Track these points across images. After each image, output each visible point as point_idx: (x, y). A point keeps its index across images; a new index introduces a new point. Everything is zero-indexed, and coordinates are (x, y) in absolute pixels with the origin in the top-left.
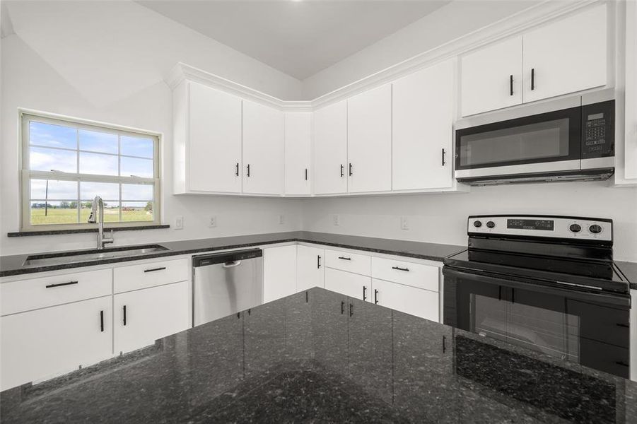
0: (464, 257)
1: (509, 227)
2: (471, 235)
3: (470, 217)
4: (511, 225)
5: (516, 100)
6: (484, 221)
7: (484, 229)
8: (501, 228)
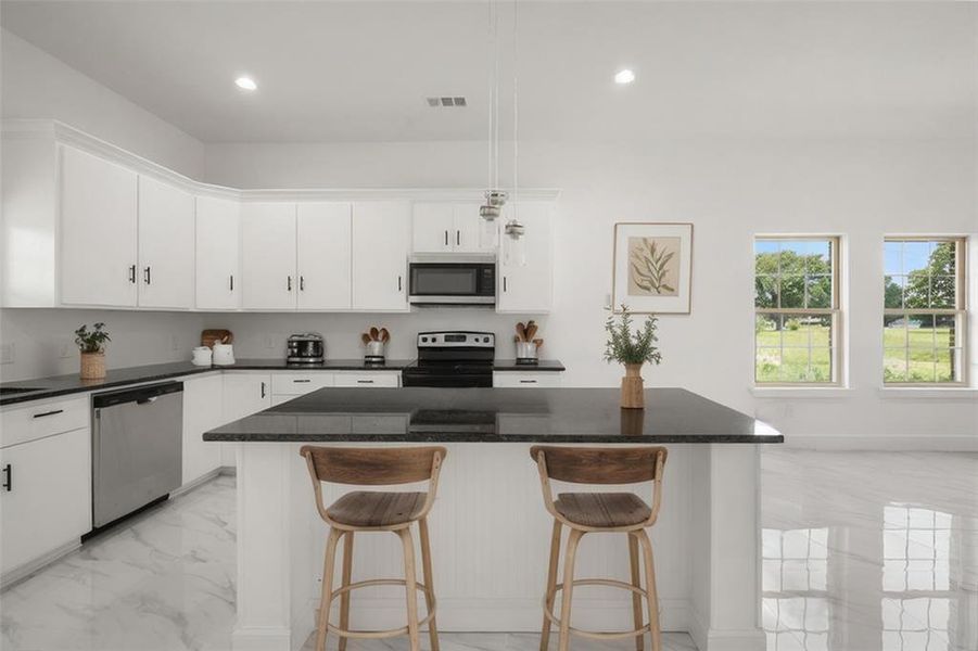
0: (416, 365)
1: (446, 340)
2: (420, 349)
3: (420, 334)
4: (447, 339)
5: (448, 249)
6: (429, 337)
7: (429, 344)
8: (441, 342)
